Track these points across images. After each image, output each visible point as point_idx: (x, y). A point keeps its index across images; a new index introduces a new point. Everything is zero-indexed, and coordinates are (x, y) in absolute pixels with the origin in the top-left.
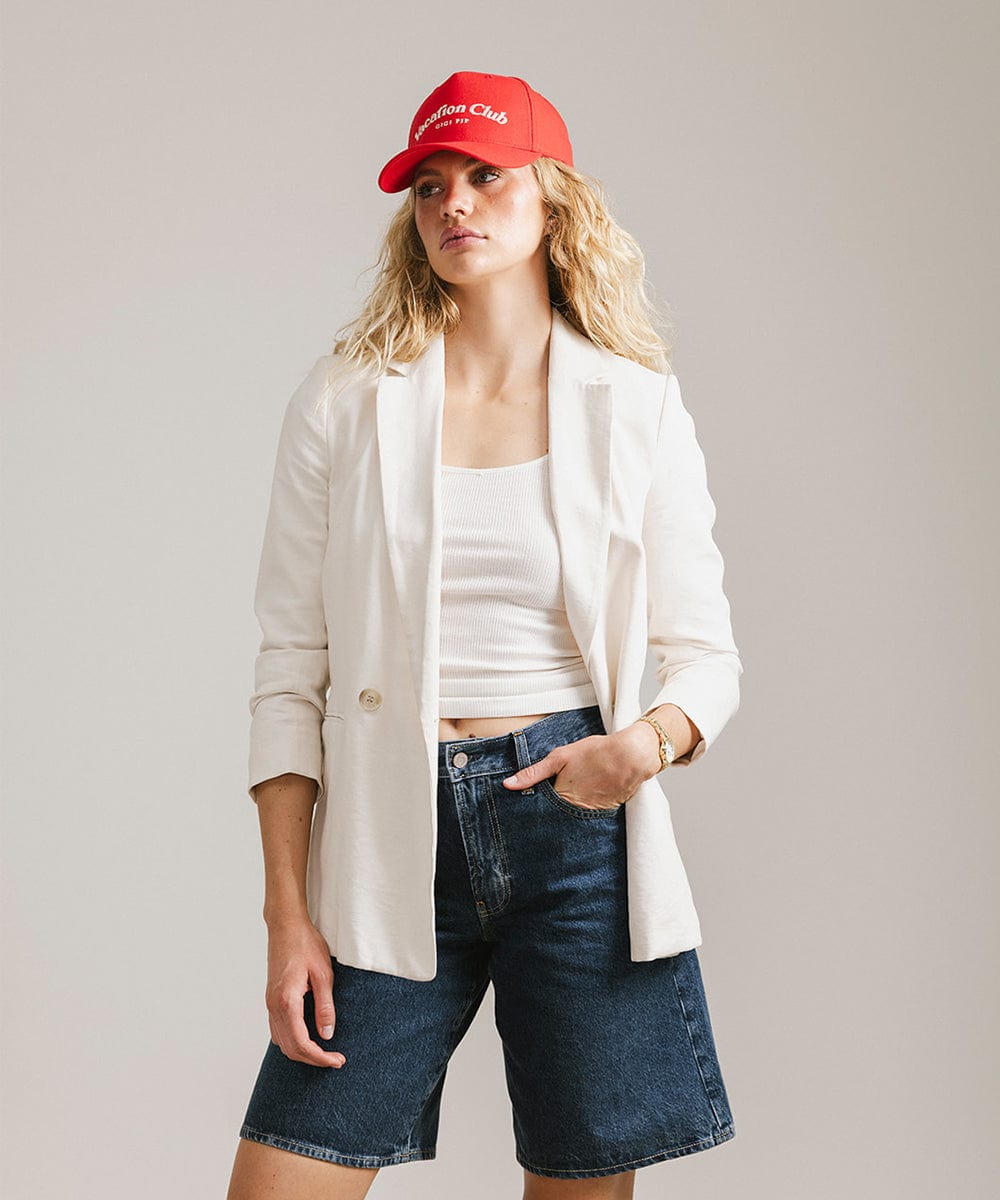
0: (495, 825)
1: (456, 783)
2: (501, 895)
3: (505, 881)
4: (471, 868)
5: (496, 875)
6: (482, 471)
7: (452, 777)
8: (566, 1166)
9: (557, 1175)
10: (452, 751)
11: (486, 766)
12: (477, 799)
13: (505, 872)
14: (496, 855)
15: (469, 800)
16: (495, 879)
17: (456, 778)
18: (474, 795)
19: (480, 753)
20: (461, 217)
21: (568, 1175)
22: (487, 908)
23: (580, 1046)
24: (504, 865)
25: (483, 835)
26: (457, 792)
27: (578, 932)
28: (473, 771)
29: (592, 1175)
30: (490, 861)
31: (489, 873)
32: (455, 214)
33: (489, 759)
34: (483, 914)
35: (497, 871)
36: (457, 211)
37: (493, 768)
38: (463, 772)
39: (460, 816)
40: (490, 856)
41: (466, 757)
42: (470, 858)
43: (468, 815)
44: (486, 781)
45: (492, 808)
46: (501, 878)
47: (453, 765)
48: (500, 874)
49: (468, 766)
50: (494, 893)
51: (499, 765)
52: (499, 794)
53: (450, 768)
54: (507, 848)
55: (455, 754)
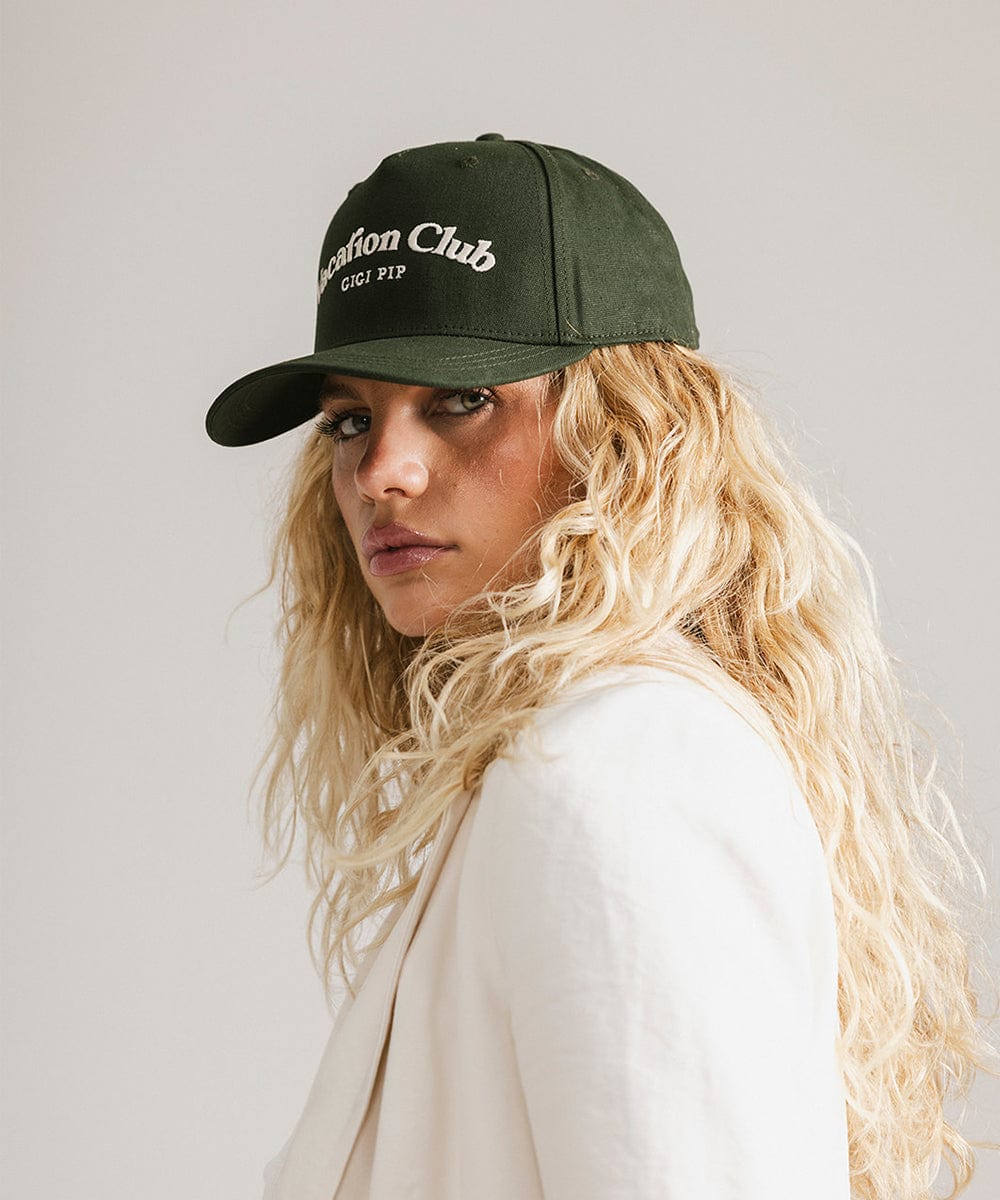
20: (402, 503)
32: (384, 496)
36: (388, 491)
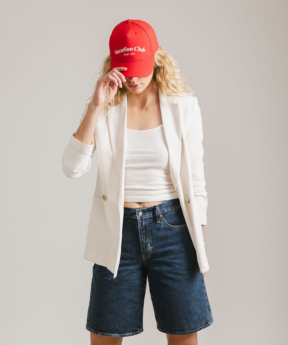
0: (149, 232)
1: (139, 220)
2: (149, 253)
3: (151, 249)
4: (141, 245)
5: (148, 247)
6: (143, 131)
7: (138, 218)
8: (175, 331)
9: (173, 333)
10: (138, 211)
11: (147, 215)
12: (144, 224)
13: (151, 246)
14: (149, 241)
15: (142, 225)
16: (148, 248)
17: (139, 219)
18: (144, 223)
19: (146, 211)
21: (176, 334)
22: (145, 256)
23: (178, 296)
24: (151, 244)
25: (145, 235)
26: (139, 222)
27: (174, 263)
28: (144, 217)
29: (183, 334)
30: (147, 243)
31: (146, 246)
33: (148, 213)
34: (144, 258)
35: (149, 246)
37: (150, 216)
38: (141, 217)
39: (139, 229)
40: (147, 241)
41: (142, 212)
42: (141, 242)
43: (142, 229)
44: (147, 219)
45: (148, 227)
46: (150, 248)
47: (138, 215)
48: (149, 247)
49: (142, 215)
50: (147, 252)
51: (151, 215)
52: (151, 223)
53: (137, 216)
54: (152, 239)
55: (139, 212)
